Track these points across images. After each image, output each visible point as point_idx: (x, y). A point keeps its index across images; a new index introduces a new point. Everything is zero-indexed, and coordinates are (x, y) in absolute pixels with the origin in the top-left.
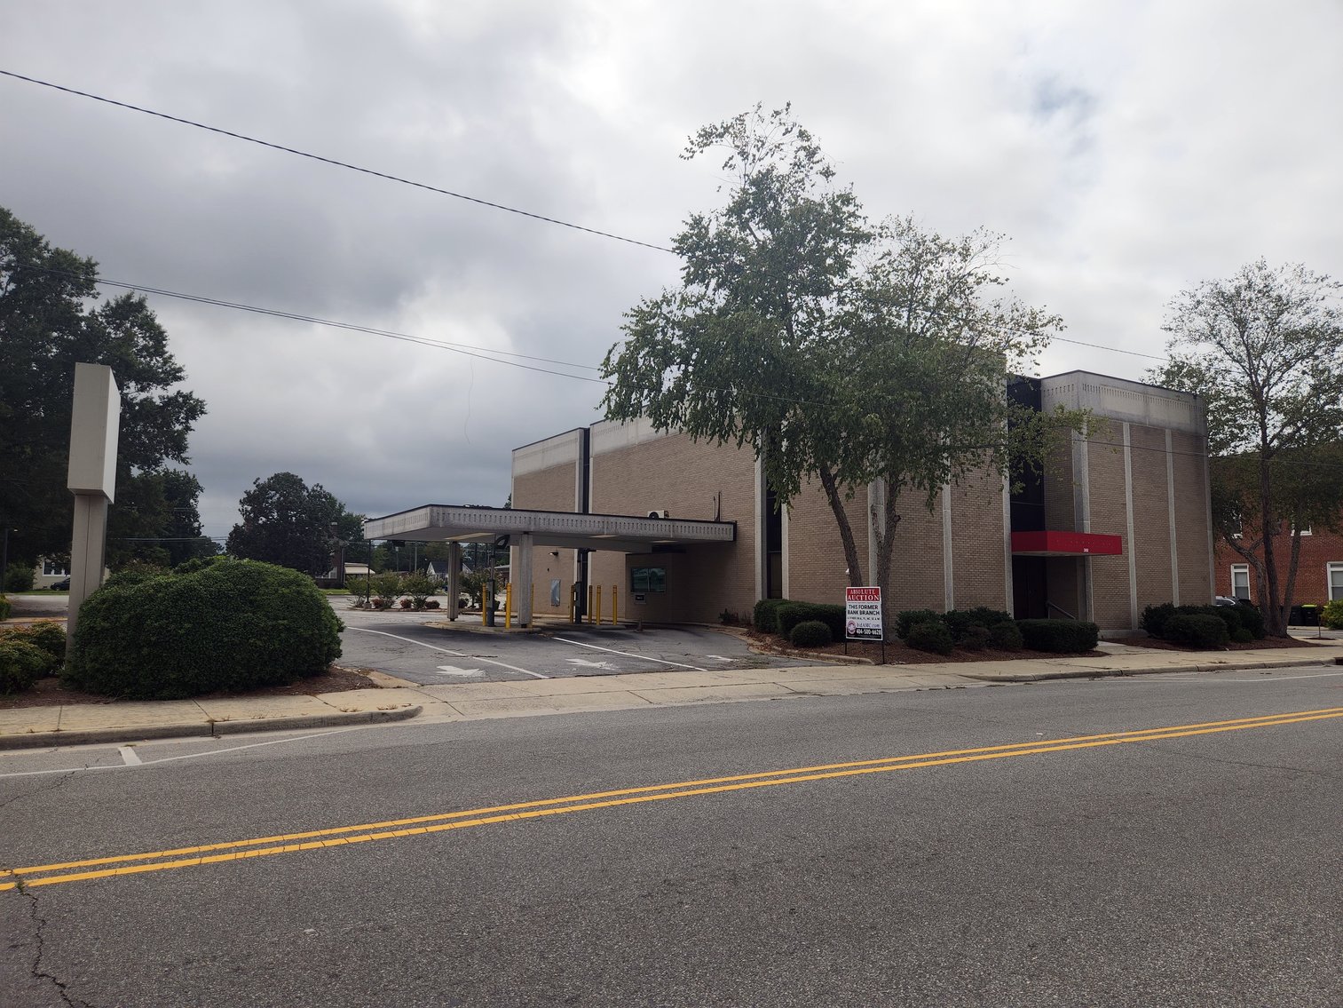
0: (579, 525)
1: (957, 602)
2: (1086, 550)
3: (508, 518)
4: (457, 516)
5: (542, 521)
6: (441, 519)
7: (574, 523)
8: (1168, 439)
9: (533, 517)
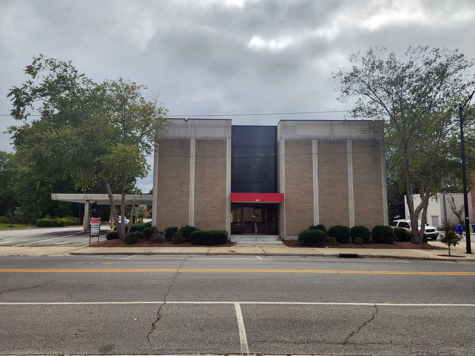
0: (103, 197)
1: (195, 223)
2: (257, 200)
3: (77, 196)
4: (60, 196)
5: (89, 197)
6: (55, 197)
7: (101, 197)
8: (349, 145)
9: (86, 196)
